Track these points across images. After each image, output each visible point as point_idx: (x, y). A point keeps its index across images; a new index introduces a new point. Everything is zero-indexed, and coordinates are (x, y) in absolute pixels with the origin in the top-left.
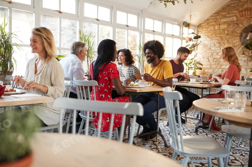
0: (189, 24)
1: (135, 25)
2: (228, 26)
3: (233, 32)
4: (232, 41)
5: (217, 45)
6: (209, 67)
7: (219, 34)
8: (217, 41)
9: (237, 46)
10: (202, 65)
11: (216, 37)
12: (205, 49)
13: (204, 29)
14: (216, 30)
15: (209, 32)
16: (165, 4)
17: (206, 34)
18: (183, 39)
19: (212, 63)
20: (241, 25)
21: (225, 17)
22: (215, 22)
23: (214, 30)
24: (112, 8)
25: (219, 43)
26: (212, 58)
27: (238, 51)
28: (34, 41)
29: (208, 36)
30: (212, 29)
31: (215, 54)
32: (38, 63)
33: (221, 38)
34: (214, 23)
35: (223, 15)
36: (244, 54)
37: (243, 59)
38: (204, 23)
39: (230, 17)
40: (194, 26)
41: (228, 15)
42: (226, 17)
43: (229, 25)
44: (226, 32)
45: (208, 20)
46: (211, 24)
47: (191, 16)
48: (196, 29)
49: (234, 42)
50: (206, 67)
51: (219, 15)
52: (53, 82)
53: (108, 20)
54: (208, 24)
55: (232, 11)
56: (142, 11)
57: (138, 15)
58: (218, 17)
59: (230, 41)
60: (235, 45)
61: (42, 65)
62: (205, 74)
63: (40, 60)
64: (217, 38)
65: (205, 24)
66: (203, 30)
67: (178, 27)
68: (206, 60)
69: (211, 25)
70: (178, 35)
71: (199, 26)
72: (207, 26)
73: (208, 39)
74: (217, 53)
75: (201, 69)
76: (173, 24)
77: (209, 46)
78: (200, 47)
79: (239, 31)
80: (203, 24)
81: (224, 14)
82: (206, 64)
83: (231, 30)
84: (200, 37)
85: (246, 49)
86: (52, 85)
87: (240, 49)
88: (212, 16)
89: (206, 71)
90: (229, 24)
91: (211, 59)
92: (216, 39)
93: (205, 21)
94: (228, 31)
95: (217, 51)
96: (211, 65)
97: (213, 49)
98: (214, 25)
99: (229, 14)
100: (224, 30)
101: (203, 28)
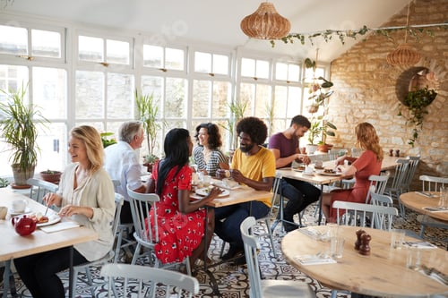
0: (314, 62)
1: (225, 72)
2: (378, 67)
3: (386, 77)
4: (384, 91)
5: (361, 96)
6: (346, 131)
7: (364, 79)
8: (360, 91)
9: (390, 100)
10: (335, 128)
11: (359, 83)
12: (340, 102)
13: (341, 69)
14: (358, 72)
15: (348, 75)
16: (272, 42)
17: (343, 77)
18: (306, 85)
19: (352, 126)
20: (398, 67)
21: (373, 51)
22: (359, 58)
23: (357, 71)
24: (187, 49)
25: (363, 93)
26: (351, 117)
27: (392, 109)
28: (73, 147)
29: (346, 81)
30: (353, 69)
31: (357, 110)
32: (79, 173)
33: (367, 85)
34: (356, 60)
35: (371, 48)
36: (400, 114)
37: (400, 122)
38: (340, 59)
39: (380, 52)
40: (324, 63)
41: (378, 49)
42: (375, 52)
43: (380, 65)
44: (375, 77)
45: (347, 54)
46: (352, 61)
47: (318, 49)
48: (328, 68)
49: (387, 93)
50: (341, 130)
51: (364, 47)
52: (100, 201)
53: (181, 68)
54: (347, 60)
55: (384, 42)
56: (236, 49)
57: (230, 56)
58: (363, 51)
59: (381, 91)
60: (389, 98)
61: (85, 177)
62: (340, 142)
63: (81, 169)
64: (361, 85)
65: (343, 61)
66: (338, 70)
67: (298, 67)
68: (342, 120)
69: (351, 63)
70: (297, 80)
71: (333, 63)
72: (345, 65)
73: (346, 85)
74: (360, 110)
75: (333, 134)
76: (288, 64)
77: (347, 98)
78: (333, 98)
79: (395, 76)
80: (339, 61)
81: (372, 46)
82: (342, 126)
83: (382, 73)
84: (332, 84)
85: (405, 107)
86: (98, 207)
87: (396, 106)
88: (353, 49)
89: (342, 137)
90: (379, 63)
91: (350, 119)
92: (359, 87)
93: (343, 55)
94: (378, 75)
95: (360, 107)
96: (349, 128)
97: (352, 101)
98: (356, 64)
99: (380, 47)
100: (371, 72)
101: (339, 67)
